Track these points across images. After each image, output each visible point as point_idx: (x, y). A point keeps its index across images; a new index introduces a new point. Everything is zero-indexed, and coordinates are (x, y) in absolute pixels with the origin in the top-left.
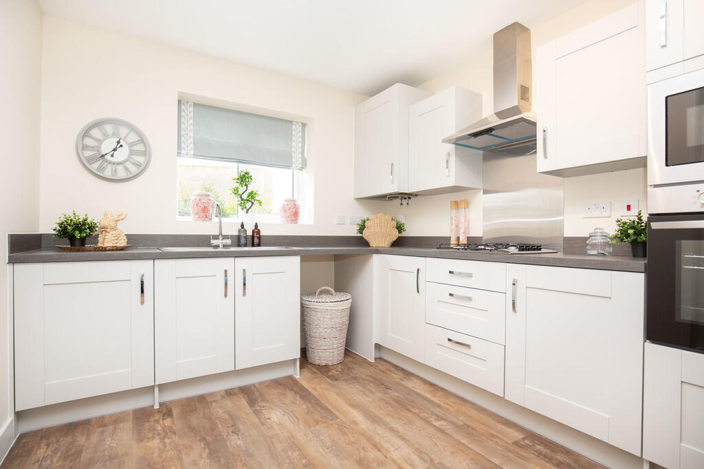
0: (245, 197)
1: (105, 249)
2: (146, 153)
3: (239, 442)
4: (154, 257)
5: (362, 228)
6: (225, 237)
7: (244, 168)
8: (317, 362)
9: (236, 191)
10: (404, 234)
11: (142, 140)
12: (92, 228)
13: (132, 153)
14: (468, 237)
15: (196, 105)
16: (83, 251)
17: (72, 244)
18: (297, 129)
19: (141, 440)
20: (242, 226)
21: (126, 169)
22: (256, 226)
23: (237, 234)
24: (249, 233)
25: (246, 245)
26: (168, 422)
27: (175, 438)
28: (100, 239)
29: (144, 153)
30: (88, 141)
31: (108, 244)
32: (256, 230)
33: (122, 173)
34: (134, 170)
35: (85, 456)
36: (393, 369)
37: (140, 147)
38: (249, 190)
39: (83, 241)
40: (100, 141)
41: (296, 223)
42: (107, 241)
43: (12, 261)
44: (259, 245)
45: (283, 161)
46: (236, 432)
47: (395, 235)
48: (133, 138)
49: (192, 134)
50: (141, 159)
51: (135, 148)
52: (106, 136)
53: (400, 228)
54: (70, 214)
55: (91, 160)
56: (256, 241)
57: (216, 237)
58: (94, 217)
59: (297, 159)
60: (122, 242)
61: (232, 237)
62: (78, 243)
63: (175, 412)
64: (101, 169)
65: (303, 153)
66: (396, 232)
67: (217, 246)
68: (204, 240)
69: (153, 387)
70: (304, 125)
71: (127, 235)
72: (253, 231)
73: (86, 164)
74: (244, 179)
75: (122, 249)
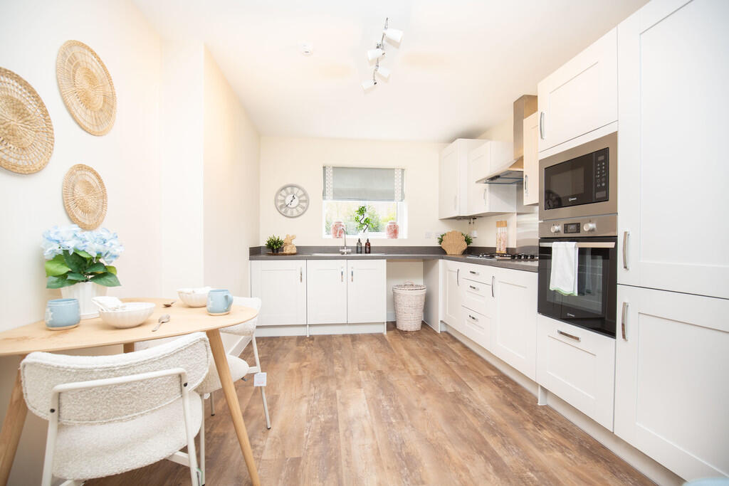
0: (362, 222)
1: (286, 254)
2: (307, 201)
3: (340, 353)
4: (307, 259)
5: (441, 241)
6: (348, 248)
7: (362, 204)
8: (401, 329)
9: (357, 219)
10: (471, 245)
11: (305, 194)
12: (281, 243)
13: (300, 201)
14: (507, 248)
15: (334, 168)
16: (278, 255)
17: (273, 252)
18: (398, 174)
19: (298, 346)
20: (359, 241)
21: (298, 211)
22: (368, 240)
23: (356, 245)
24: (364, 245)
25: (361, 253)
26: (311, 342)
27: (312, 347)
28: (284, 249)
29: (305, 201)
30: (280, 198)
31: (287, 252)
32: (368, 244)
33: (295, 213)
34: (301, 210)
35: (276, 347)
36: (449, 338)
37: (304, 198)
38: (365, 218)
39: (277, 250)
40: (285, 197)
41: (396, 238)
42: (287, 250)
43: (250, 259)
44: (369, 253)
45: (389, 196)
46: (340, 349)
47: (464, 246)
48: (301, 193)
49: (331, 186)
50: (304, 204)
51: (301, 199)
52: (288, 194)
53: (468, 241)
54: (271, 236)
55: (281, 207)
56: (368, 250)
57: (343, 248)
58: (282, 238)
59: (398, 195)
60: (294, 251)
61: (352, 248)
62: (275, 251)
63: (315, 339)
64: (286, 212)
65: (402, 190)
66: (465, 243)
67: (343, 253)
68: (335, 250)
69: (306, 325)
70: (403, 170)
71: (297, 247)
72: (366, 244)
73: (279, 209)
74: (362, 211)
75: (294, 254)
